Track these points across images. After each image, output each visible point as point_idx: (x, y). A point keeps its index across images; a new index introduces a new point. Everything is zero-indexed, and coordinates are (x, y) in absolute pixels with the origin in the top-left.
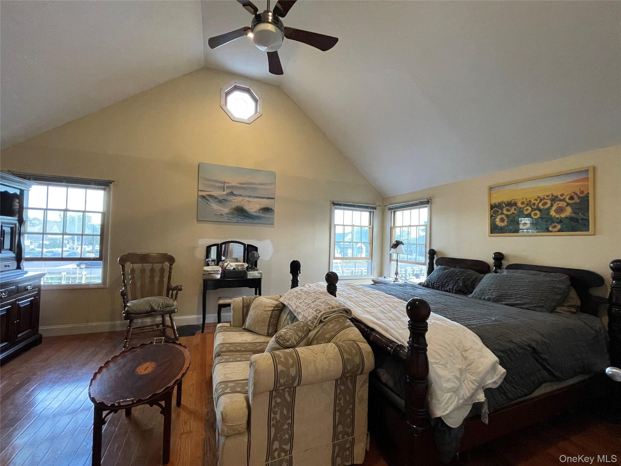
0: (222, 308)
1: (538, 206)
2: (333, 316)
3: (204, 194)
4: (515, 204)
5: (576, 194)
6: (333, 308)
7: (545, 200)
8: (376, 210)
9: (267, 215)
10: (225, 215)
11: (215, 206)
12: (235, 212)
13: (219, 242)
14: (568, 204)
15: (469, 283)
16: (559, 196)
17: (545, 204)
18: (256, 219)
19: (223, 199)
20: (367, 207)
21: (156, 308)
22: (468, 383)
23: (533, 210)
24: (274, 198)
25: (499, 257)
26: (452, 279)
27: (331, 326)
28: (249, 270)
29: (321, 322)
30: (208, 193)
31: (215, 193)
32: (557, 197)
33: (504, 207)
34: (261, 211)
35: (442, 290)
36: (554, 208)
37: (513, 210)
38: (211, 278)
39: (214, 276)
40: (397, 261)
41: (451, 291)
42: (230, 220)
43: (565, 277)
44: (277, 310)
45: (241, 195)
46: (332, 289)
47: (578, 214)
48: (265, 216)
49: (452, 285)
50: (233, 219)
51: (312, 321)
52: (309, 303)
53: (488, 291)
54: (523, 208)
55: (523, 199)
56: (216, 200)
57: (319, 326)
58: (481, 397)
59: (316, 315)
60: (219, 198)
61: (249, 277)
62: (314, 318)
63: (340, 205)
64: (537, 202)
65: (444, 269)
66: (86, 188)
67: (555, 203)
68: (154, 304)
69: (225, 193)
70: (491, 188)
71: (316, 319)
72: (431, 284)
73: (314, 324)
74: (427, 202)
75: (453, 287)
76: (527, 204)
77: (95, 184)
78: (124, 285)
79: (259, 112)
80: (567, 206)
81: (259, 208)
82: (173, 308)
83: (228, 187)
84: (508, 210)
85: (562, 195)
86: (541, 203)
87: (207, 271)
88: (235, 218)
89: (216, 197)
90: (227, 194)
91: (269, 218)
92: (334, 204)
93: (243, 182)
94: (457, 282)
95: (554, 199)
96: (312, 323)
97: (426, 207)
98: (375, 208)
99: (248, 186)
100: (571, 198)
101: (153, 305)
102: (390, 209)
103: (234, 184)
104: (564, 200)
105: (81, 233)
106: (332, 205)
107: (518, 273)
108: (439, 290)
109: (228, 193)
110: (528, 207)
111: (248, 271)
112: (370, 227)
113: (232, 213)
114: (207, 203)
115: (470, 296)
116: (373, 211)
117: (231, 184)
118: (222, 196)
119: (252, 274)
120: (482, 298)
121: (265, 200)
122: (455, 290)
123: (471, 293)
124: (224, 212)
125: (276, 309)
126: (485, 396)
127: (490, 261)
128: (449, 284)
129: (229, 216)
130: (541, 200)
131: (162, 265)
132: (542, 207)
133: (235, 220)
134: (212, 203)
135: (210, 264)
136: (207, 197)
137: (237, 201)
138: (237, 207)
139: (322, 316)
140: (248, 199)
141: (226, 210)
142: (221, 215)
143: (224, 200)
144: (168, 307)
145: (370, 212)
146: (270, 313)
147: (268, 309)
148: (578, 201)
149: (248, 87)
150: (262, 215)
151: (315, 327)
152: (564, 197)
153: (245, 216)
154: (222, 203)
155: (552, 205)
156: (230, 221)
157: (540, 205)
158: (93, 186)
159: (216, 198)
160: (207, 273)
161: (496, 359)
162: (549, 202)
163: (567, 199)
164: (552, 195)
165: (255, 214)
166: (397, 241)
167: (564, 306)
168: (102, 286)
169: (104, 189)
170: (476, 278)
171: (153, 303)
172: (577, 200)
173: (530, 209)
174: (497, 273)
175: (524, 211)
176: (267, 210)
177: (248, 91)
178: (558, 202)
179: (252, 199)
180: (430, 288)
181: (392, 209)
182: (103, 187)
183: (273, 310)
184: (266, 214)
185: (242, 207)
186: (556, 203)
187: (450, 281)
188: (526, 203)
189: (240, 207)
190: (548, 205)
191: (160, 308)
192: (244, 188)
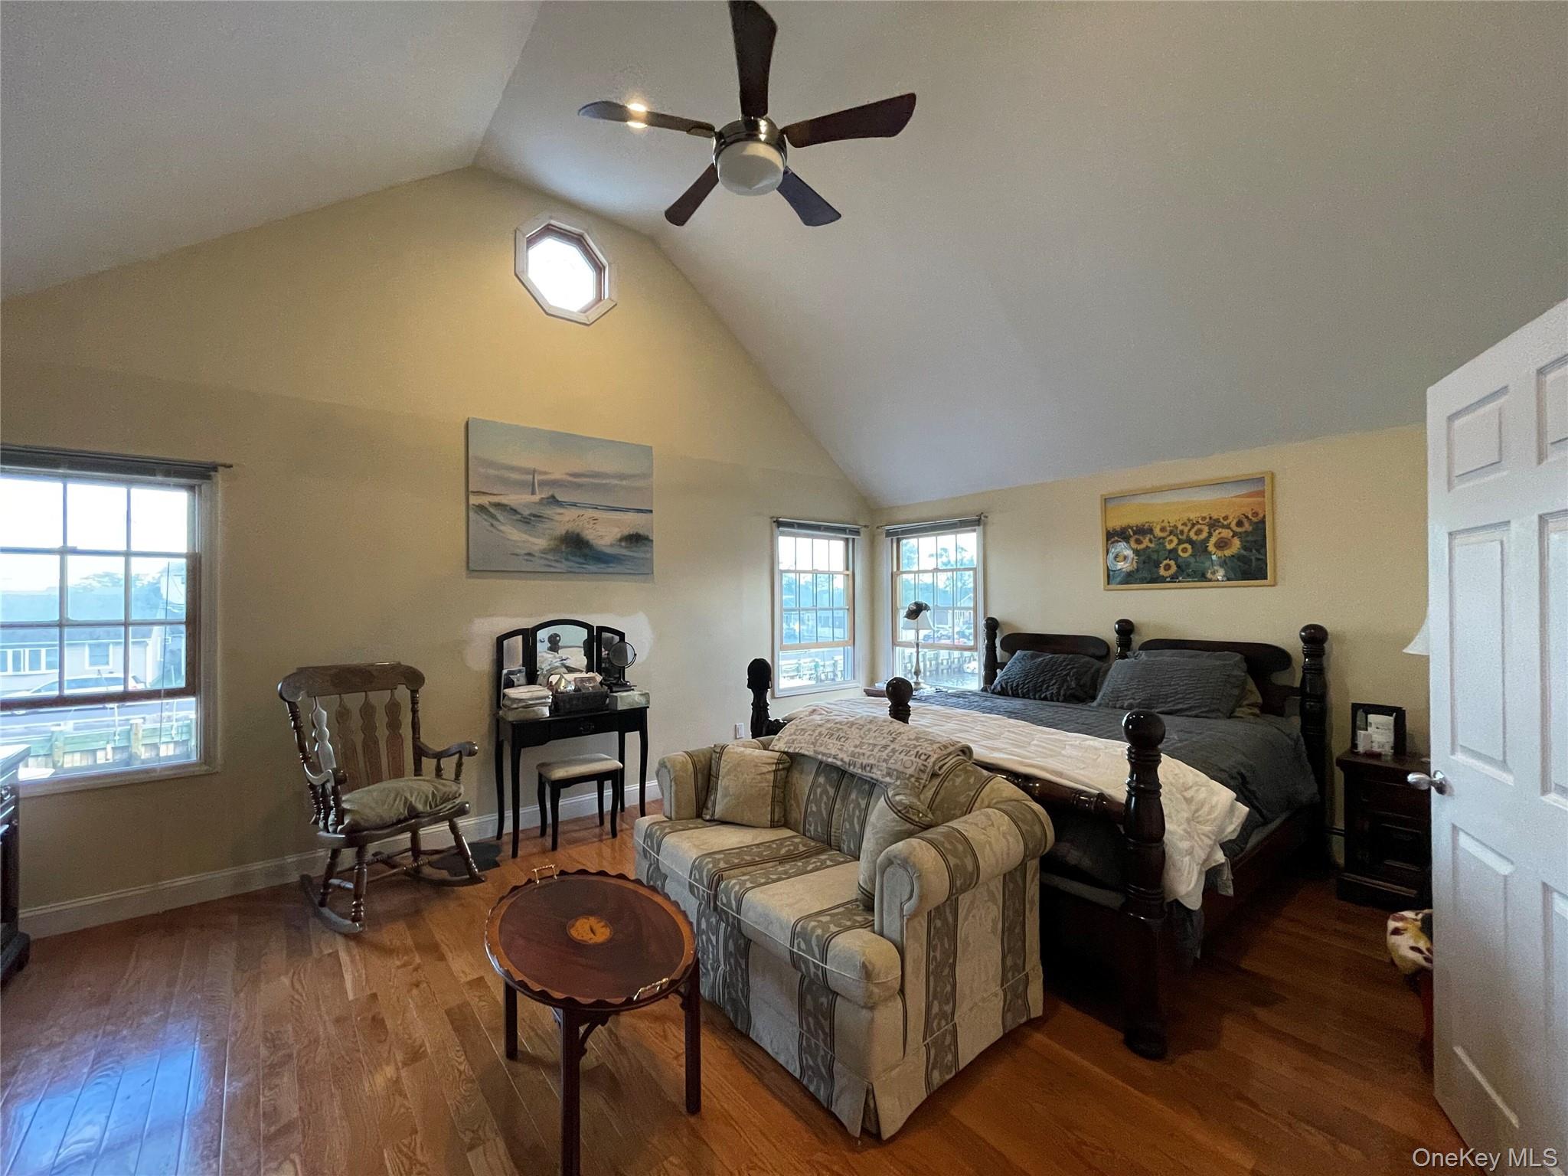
0: (562, 790)
1: (1188, 536)
2: (951, 762)
3: (484, 500)
4: (1151, 531)
5: (1247, 517)
6: (946, 747)
7: (1199, 526)
8: (859, 535)
9: (638, 553)
10: (536, 554)
11: (514, 534)
12: (563, 547)
13: (528, 623)
14: (1235, 534)
15: (1086, 679)
16: (1221, 520)
17: (1199, 532)
18: (612, 562)
19: (531, 515)
20: (843, 530)
21: (420, 807)
22: (1200, 839)
23: (1180, 542)
24: (651, 511)
25: (1126, 629)
26: (1054, 675)
27: (958, 781)
28: (614, 689)
29: (934, 775)
30: (495, 499)
31: (512, 499)
32: (1218, 521)
33: (1131, 536)
34: (623, 544)
35: (1035, 699)
36: (1213, 540)
37: (1146, 543)
38: (531, 716)
39: (539, 712)
40: (918, 645)
41: (1055, 699)
42: (551, 566)
43: (1238, 657)
44: (784, 769)
45: (574, 505)
46: (900, 712)
47: (1251, 551)
48: (631, 554)
49: (1055, 687)
50: (557, 564)
51: (917, 776)
52: (883, 742)
53: (1125, 693)
54: (1164, 538)
55: (1163, 521)
56: (515, 518)
57: (930, 785)
58: (1220, 857)
59: (923, 765)
60: (522, 512)
61: (621, 707)
62: (921, 770)
63: (790, 525)
64: (1186, 529)
65: (1033, 657)
66: (130, 483)
67: (1215, 531)
68: (414, 797)
69: (537, 498)
70: (1106, 500)
71: (923, 772)
72: (1012, 688)
73: (923, 781)
74: (975, 521)
75: (1059, 689)
76: (1171, 533)
77: (168, 473)
78: (302, 759)
79: (610, 298)
80: (1233, 537)
81: (619, 536)
82: (458, 801)
83: (542, 484)
84: (1138, 542)
85: (1226, 518)
86: (1194, 530)
87: (520, 700)
88: (563, 560)
89: (514, 508)
90: (542, 502)
91: (643, 559)
92: (780, 524)
93: (576, 470)
94: (1065, 680)
95: (1214, 524)
96: (918, 779)
97: (974, 531)
98: (857, 532)
99: (592, 480)
100: (1240, 524)
101: (413, 800)
102: (889, 534)
103: (557, 475)
104: (1228, 527)
105: (123, 618)
106: (774, 525)
107: (1167, 656)
108: (1029, 698)
109: (542, 498)
110: (1171, 537)
111: (612, 692)
112: (848, 573)
113: (554, 550)
114: (492, 525)
115: (1095, 704)
116: (854, 539)
117: (552, 477)
118: (527, 505)
119: (626, 700)
120: (1118, 706)
121: (631, 516)
122: (1064, 695)
123: (1094, 698)
124: (536, 548)
125: (781, 766)
126: (1225, 855)
127: (1110, 635)
128: (1048, 686)
129: (548, 557)
130: (1193, 525)
131: (392, 695)
132: (1194, 538)
133: (563, 566)
134: (503, 524)
135: (516, 683)
136: (491, 510)
137: (565, 520)
138: (567, 532)
139: (934, 764)
140: (591, 513)
141: (540, 543)
142: (529, 554)
143: (535, 516)
144: (449, 800)
145: (847, 540)
146: (771, 777)
147: (765, 770)
148: (1250, 529)
149: (578, 231)
150: (624, 552)
151: (924, 787)
152: (1228, 521)
153: (585, 556)
154: (529, 523)
155: (1210, 535)
156: (552, 570)
157: (1192, 534)
158: (160, 478)
159: (515, 511)
160: (520, 705)
161: (1232, 794)
162: (1206, 529)
163: (1233, 525)
164: (1210, 518)
165: (609, 551)
166: (916, 604)
167: (1243, 707)
168: (205, 768)
169: (191, 488)
170: (1098, 671)
171: (412, 796)
172: (1247, 527)
173: (1176, 541)
174: (1126, 657)
175: (1167, 544)
176: (636, 540)
177: (578, 240)
178: (1220, 530)
179: (601, 512)
180: (1008, 695)
181: (895, 533)
182: (183, 481)
183: (775, 771)
184: (634, 549)
185: (578, 535)
186: (1217, 531)
187: (1051, 679)
188: (1168, 529)
189: (573, 533)
190: (1204, 535)
191: (431, 807)
192: (580, 486)
